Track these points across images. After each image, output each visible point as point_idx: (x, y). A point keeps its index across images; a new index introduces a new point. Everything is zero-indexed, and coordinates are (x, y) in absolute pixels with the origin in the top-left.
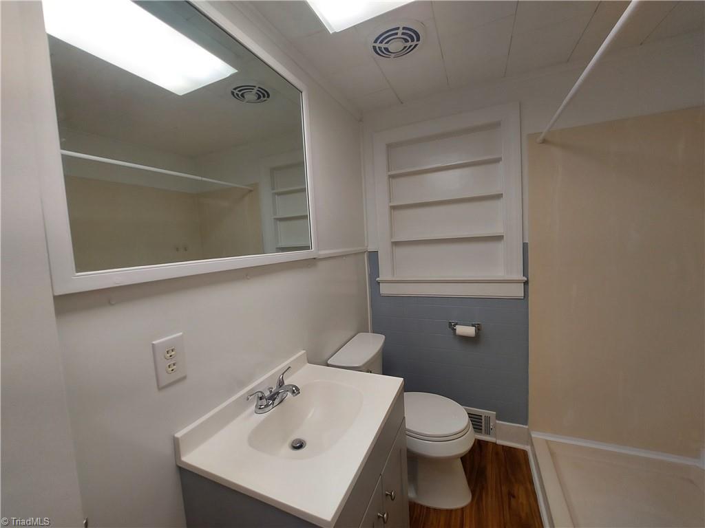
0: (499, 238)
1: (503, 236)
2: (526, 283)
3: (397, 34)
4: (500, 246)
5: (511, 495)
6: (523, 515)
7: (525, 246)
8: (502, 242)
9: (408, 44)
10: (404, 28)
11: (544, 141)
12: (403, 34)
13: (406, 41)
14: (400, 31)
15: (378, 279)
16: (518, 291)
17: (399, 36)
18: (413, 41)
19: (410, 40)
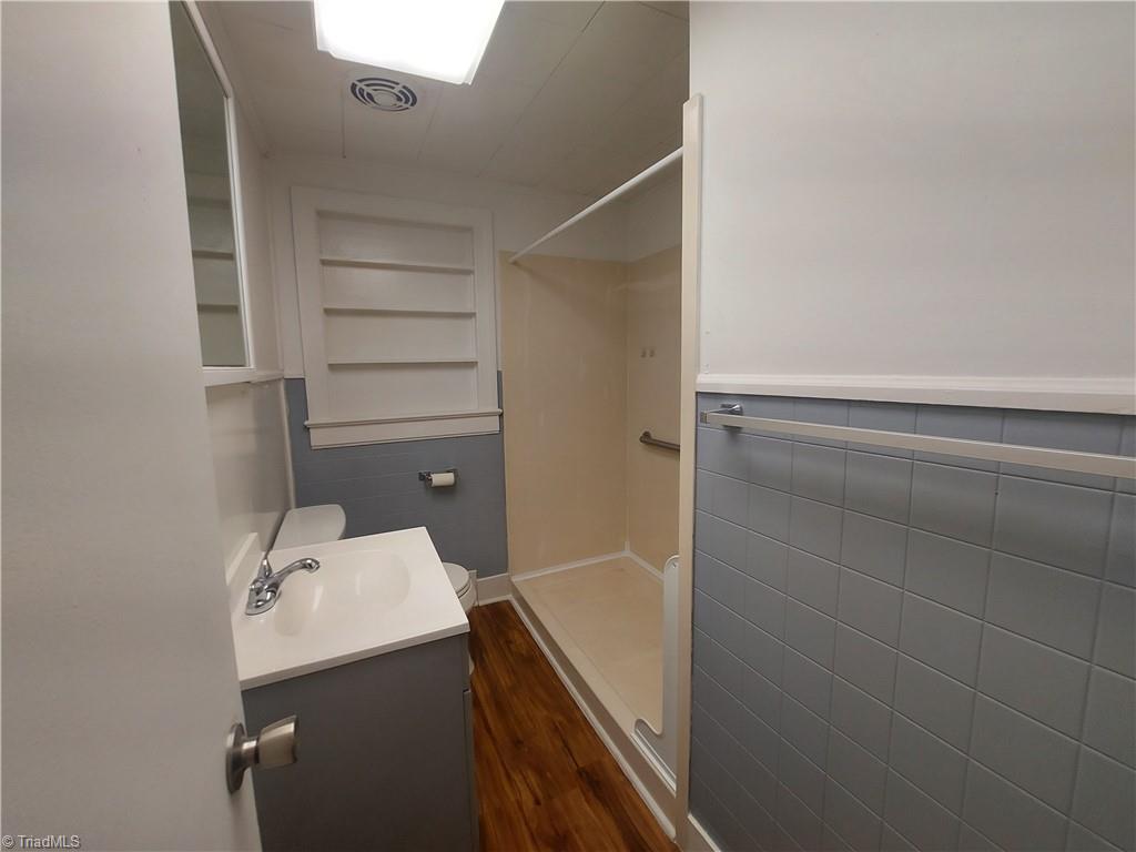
0: (471, 365)
1: (477, 363)
2: (501, 415)
3: (393, 88)
4: (472, 374)
5: (508, 642)
6: (524, 652)
7: (499, 373)
8: (475, 370)
9: (399, 103)
10: (404, 87)
11: (515, 263)
12: (400, 91)
13: (399, 99)
14: (399, 88)
15: (306, 423)
16: (492, 425)
17: (395, 91)
18: (406, 102)
19: (404, 100)
